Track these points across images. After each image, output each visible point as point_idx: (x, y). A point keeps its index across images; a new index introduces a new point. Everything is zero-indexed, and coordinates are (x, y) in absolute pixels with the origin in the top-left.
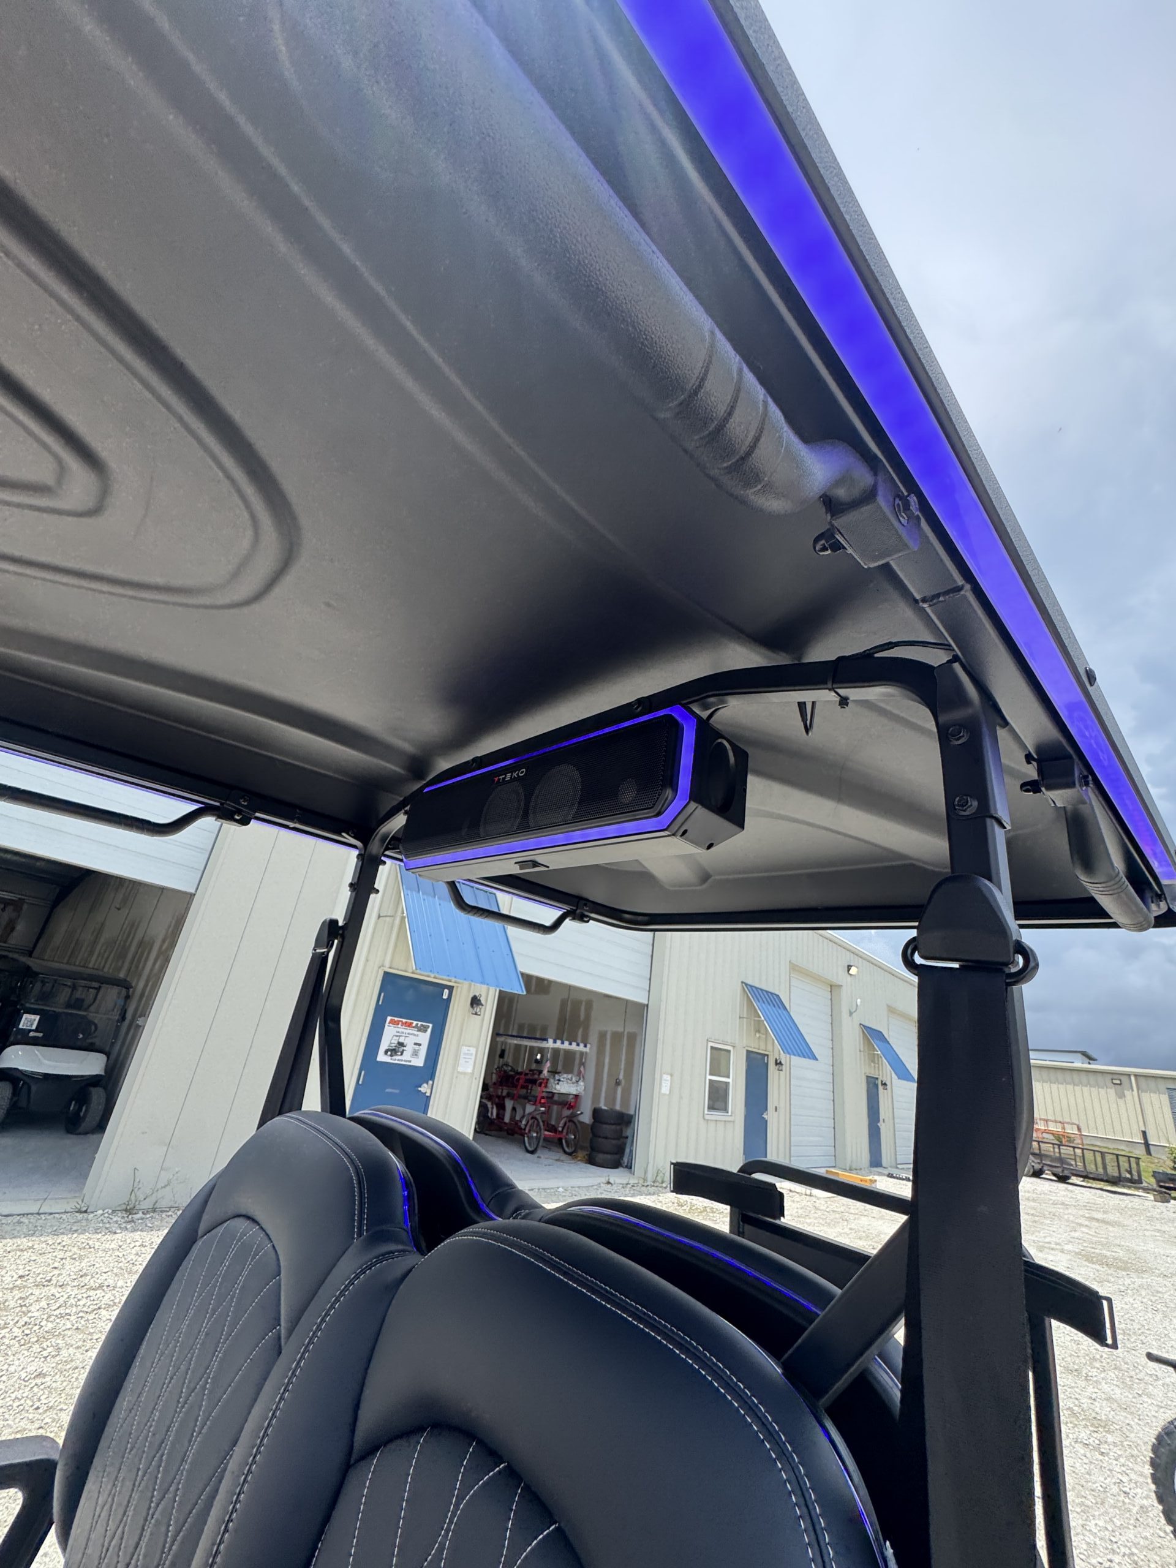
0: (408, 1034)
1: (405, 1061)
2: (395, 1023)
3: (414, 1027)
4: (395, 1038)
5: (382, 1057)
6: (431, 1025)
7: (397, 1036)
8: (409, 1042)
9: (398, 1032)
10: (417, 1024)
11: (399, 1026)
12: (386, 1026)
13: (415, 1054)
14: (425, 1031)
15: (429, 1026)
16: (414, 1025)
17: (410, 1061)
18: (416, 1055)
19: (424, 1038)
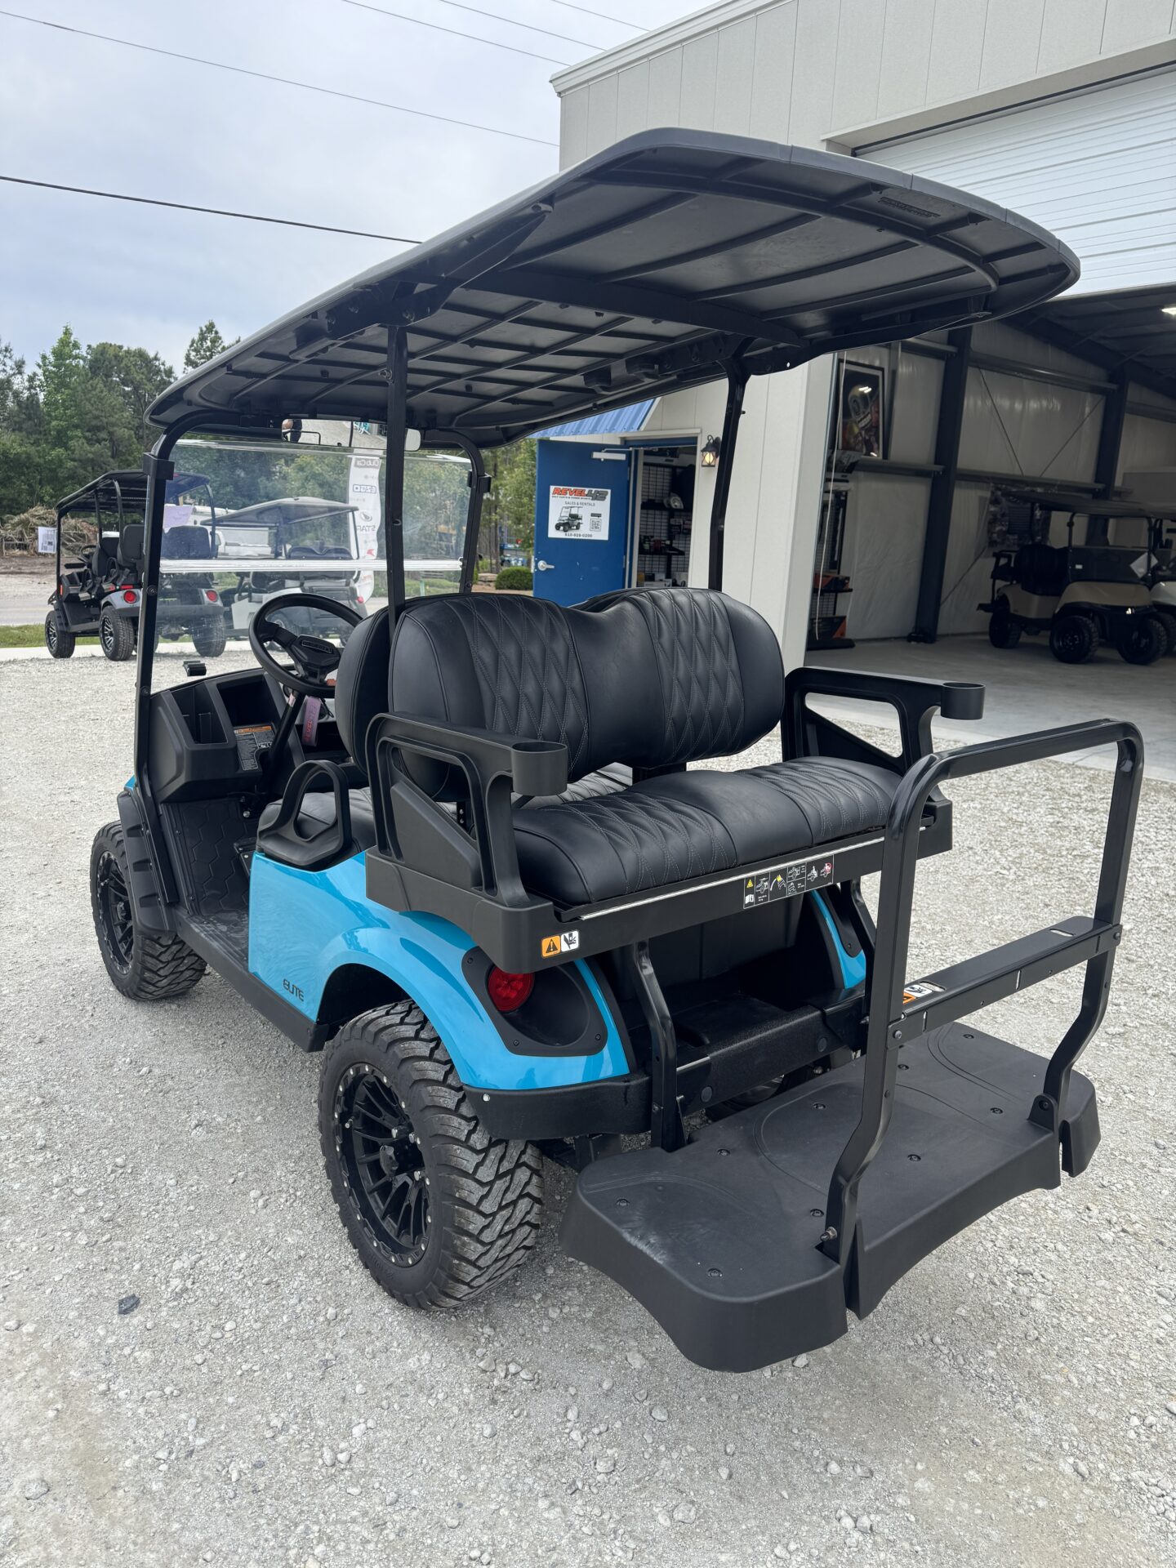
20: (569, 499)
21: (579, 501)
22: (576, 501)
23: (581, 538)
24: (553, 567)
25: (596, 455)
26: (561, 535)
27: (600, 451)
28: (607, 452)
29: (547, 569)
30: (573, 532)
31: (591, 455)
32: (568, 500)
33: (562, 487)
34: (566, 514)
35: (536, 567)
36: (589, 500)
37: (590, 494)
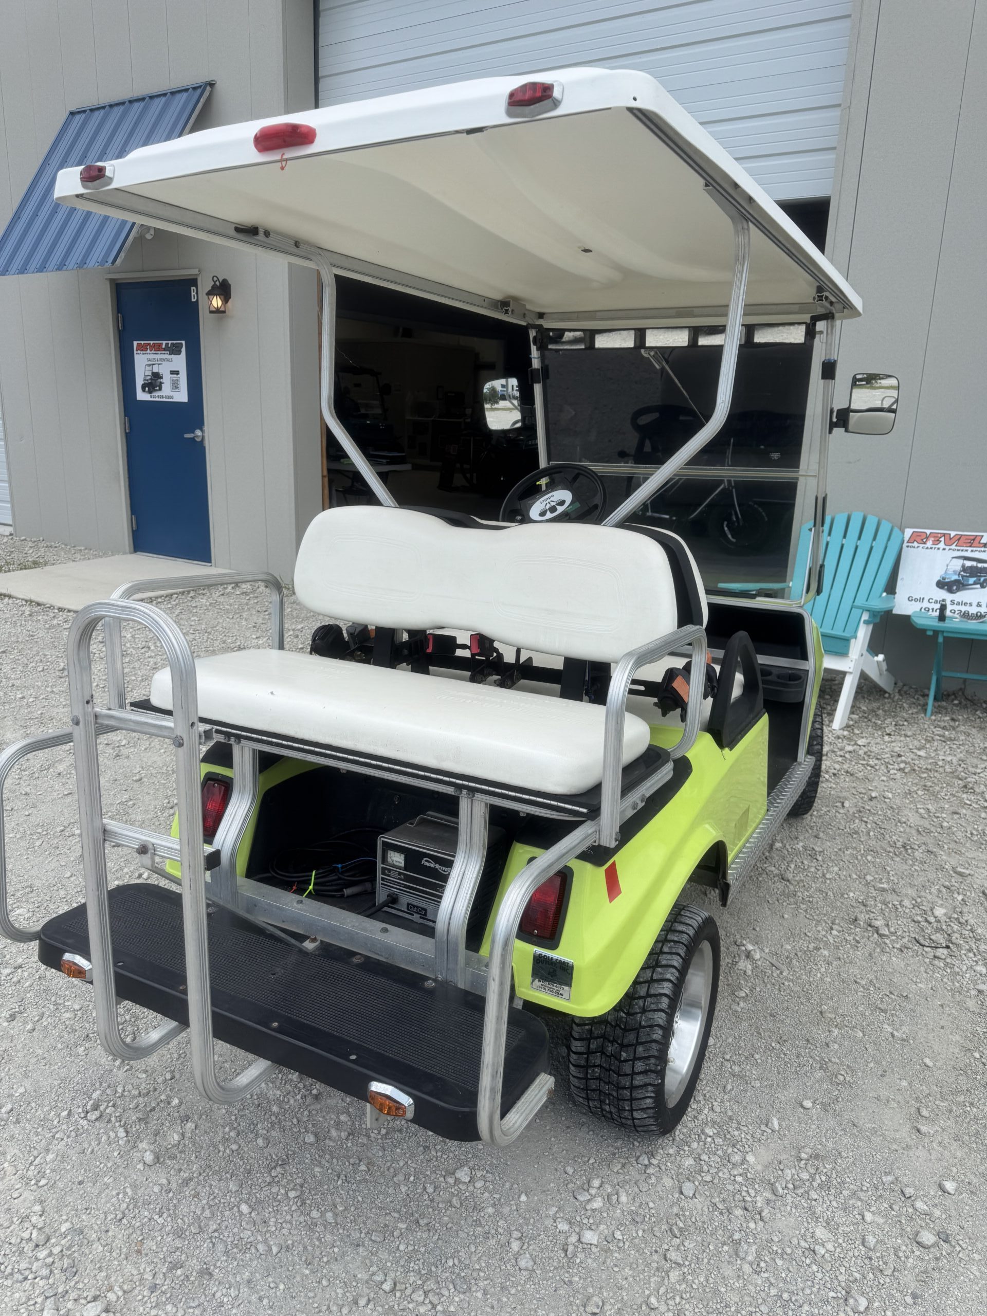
0: (161, 360)
1: (166, 397)
2: (142, 348)
3: (164, 350)
4: (148, 368)
5: (142, 396)
6: (183, 342)
7: (149, 365)
8: (164, 370)
9: (149, 360)
10: (167, 344)
11: (148, 351)
12: (135, 355)
13: (175, 386)
14: (179, 352)
15: (182, 344)
16: (164, 347)
17: (172, 397)
18: (177, 388)
19: (180, 362)
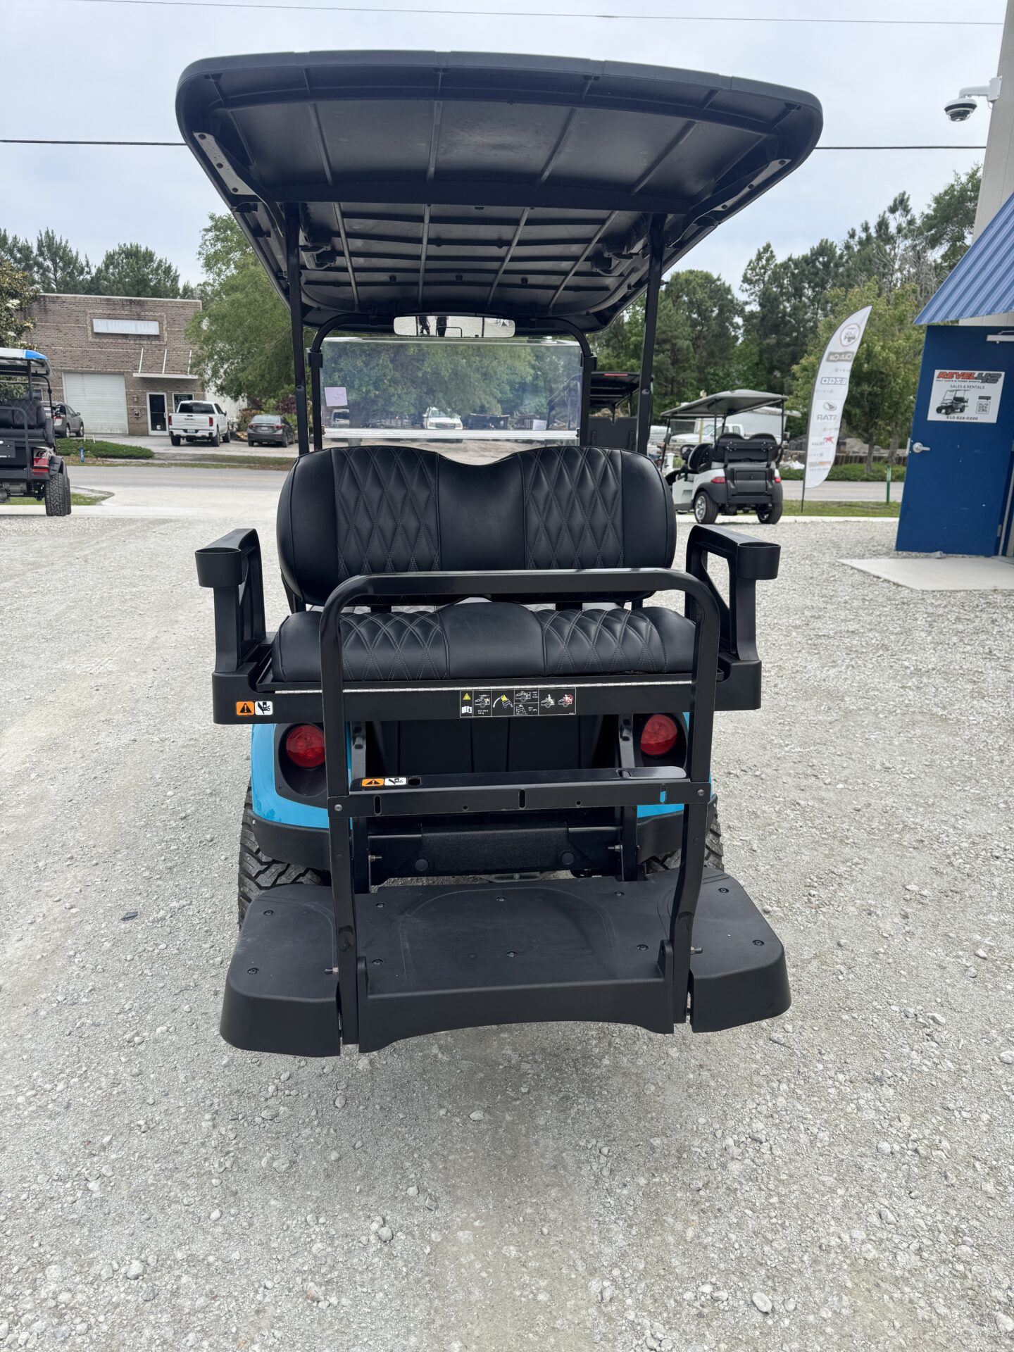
20: (956, 382)
21: (968, 383)
22: (963, 384)
23: (965, 420)
24: (928, 449)
25: (990, 338)
26: (942, 417)
27: (996, 333)
28: (1004, 334)
29: (923, 451)
30: (956, 415)
31: (986, 338)
32: (953, 384)
33: (948, 371)
34: (949, 398)
35: (911, 449)
36: (978, 383)
37: (980, 377)
